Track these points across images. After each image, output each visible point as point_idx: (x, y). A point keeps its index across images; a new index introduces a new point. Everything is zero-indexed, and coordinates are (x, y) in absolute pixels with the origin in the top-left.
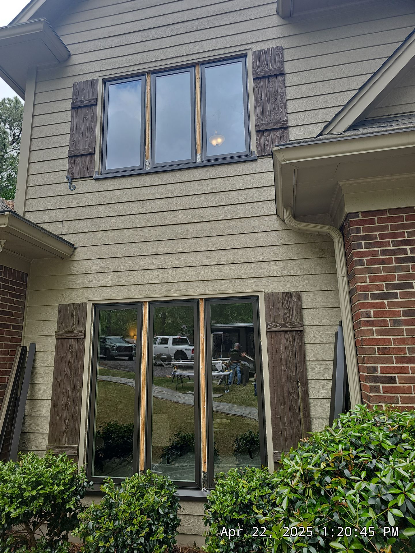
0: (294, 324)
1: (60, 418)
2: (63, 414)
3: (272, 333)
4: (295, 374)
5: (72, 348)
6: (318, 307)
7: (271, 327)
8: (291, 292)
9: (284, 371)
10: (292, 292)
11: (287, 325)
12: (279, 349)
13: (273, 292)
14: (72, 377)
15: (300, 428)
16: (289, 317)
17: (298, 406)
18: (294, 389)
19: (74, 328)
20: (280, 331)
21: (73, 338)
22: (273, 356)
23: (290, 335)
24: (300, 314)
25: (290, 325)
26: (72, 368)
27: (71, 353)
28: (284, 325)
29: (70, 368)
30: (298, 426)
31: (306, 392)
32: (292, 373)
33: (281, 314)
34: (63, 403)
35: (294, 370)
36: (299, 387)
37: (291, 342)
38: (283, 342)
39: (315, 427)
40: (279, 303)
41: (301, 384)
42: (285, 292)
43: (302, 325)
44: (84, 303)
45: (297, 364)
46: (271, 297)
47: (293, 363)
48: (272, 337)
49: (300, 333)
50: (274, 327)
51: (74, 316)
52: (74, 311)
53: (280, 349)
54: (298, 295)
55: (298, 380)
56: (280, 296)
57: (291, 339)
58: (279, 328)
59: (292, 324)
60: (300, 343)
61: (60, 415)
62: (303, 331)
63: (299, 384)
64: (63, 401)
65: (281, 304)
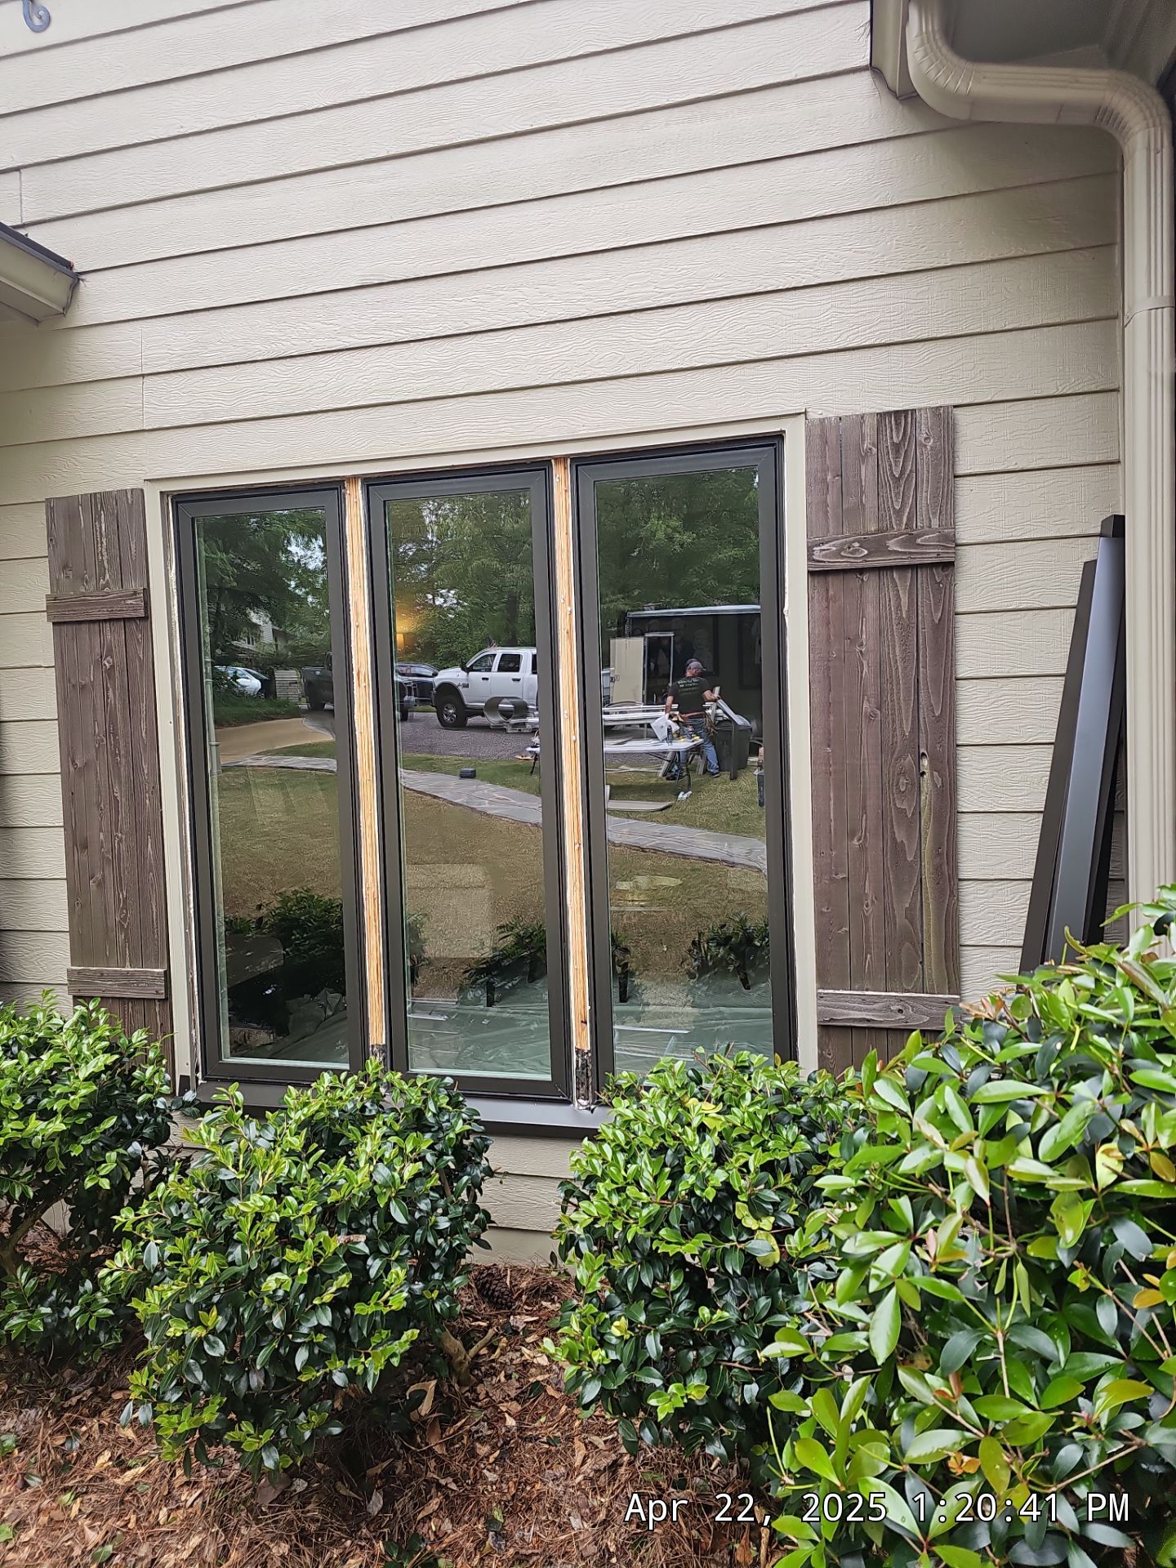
0: (919, 541)
1: (101, 884)
2: (106, 873)
3: (830, 579)
4: (912, 729)
5: (110, 653)
6: (1019, 467)
7: (824, 556)
8: (913, 411)
9: (870, 717)
10: (920, 410)
11: (892, 545)
12: (855, 640)
13: (842, 413)
14: (122, 752)
15: (918, 913)
16: (899, 513)
17: (917, 839)
18: (903, 780)
19: (107, 585)
20: (861, 571)
21: (110, 620)
22: (831, 664)
23: (902, 582)
24: (946, 502)
25: (903, 543)
26: (120, 724)
27: (110, 672)
28: (877, 545)
29: (111, 720)
30: (911, 909)
31: (948, 792)
32: (901, 723)
33: (870, 501)
34: (102, 837)
35: (907, 712)
36: (923, 773)
37: (905, 608)
38: (870, 611)
39: (972, 910)
40: (863, 457)
41: (930, 762)
42: (889, 413)
43: (950, 541)
44: (132, 490)
45: (922, 694)
46: (832, 437)
47: (907, 690)
48: (831, 592)
49: (938, 575)
50: (838, 554)
51: (104, 541)
52: (100, 523)
53: (858, 636)
54: (944, 419)
55: (922, 751)
56: (869, 429)
57: (904, 600)
58: (861, 557)
59: (911, 539)
60: (936, 610)
61: (99, 876)
62: (952, 564)
63: (925, 762)
64: (101, 831)
65: (872, 461)
